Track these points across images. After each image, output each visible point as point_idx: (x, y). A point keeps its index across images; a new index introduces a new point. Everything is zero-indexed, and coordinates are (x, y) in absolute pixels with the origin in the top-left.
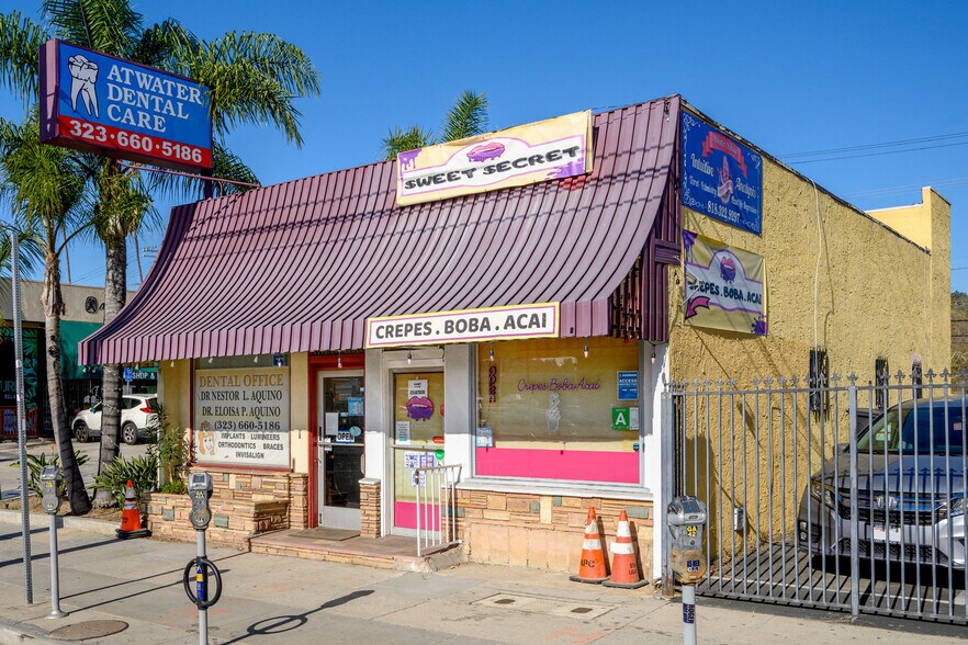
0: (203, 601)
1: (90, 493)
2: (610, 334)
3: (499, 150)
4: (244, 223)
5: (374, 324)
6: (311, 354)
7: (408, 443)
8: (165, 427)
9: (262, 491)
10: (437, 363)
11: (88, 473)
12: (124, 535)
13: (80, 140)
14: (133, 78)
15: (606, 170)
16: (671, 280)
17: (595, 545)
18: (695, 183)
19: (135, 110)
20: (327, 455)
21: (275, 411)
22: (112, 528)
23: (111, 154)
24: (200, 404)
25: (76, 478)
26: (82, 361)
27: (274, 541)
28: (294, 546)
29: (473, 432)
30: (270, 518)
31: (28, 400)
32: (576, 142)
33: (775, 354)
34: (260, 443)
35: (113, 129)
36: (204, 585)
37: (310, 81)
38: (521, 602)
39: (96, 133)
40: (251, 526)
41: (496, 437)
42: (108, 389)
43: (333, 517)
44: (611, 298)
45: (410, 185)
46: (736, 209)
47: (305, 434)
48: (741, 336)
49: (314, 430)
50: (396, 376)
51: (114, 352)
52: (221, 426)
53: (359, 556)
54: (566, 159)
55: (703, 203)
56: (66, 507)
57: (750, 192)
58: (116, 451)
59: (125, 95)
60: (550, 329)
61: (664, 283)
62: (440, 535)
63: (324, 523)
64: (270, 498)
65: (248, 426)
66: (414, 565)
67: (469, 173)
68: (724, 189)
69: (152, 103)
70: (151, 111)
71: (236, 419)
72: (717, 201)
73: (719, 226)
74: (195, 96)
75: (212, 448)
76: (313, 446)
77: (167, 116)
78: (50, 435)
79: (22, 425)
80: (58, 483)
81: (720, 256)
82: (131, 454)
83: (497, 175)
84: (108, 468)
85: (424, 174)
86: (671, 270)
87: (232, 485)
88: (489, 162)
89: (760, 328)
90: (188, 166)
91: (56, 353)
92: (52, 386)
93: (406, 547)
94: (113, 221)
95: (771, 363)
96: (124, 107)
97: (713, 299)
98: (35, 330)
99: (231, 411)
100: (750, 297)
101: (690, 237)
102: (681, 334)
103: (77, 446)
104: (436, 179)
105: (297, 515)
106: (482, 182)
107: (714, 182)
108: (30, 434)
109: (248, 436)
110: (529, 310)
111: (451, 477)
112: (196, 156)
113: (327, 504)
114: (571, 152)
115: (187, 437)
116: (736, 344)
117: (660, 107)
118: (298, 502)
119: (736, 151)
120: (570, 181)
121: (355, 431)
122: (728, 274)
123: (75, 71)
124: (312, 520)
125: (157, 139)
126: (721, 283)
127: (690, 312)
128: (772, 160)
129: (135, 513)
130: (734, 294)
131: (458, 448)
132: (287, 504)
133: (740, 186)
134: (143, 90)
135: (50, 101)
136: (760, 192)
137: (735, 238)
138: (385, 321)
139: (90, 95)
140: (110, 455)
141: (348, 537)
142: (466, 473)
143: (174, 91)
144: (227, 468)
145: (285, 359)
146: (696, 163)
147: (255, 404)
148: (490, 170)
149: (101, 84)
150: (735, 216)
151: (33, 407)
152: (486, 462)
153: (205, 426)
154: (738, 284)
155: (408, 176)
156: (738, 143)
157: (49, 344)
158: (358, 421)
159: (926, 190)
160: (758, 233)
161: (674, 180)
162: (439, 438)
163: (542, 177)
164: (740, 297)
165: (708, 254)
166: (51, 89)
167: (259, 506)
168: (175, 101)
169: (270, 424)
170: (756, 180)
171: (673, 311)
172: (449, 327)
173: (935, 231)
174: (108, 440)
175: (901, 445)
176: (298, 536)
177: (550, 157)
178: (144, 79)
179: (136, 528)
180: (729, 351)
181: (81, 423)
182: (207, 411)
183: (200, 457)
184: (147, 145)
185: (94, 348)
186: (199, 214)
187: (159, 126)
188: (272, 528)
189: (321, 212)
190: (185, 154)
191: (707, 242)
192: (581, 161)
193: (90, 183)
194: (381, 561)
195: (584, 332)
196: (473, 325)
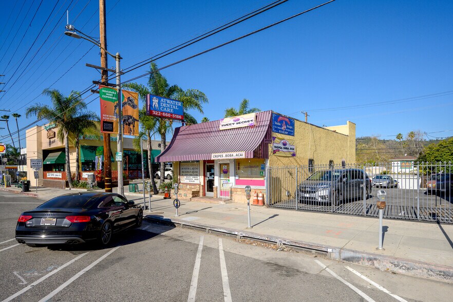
0: (177, 207)
1: (158, 190)
2: (254, 157)
3: (239, 120)
4: (190, 132)
5: (213, 155)
6: (204, 161)
7: (223, 178)
8: (174, 175)
9: (194, 189)
10: (229, 162)
11: (158, 185)
12: (165, 198)
13: (155, 115)
14: (166, 101)
15: (258, 125)
16: (269, 147)
17: (256, 198)
18: (275, 127)
19: (166, 108)
20: (207, 181)
21: (197, 172)
22: (162, 197)
23: (162, 117)
24: (181, 171)
25: (155, 187)
26: (156, 161)
27: (196, 199)
28: (199, 199)
29: (235, 176)
30: (195, 194)
31: (144, 169)
32: (253, 119)
33: (298, 160)
34: (194, 179)
35: (162, 112)
36: (177, 204)
37: (205, 100)
38: (239, 209)
39: (158, 113)
40: (191, 196)
41: (239, 177)
42: (162, 167)
43: (209, 194)
44: (254, 151)
45: (222, 126)
46: (287, 131)
47: (203, 177)
48: (288, 157)
49: (205, 176)
50: (220, 165)
51: (163, 160)
52: (186, 175)
53: (212, 201)
54: (251, 122)
55: (277, 131)
56: (153, 193)
57: (291, 127)
58: (164, 181)
59: (164, 105)
60: (243, 157)
61: (267, 147)
62: (228, 197)
63: (207, 195)
64: (196, 190)
65: (191, 175)
66: (222, 203)
67: (233, 124)
68: (284, 127)
69: (170, 106)
70: (170, 108)
71: (189, 174)
72: (282, 130)
73: (282, 135)
74: (180, 104)
75: (184, 179)
76: (204, 179)
77: (174, 109)
78: (149, 178)
79: (143, 175)
80: (151, 186)
81: (283, 141)
82: (167, 181)
83: (238, 124)
84: (162, 184)
85: (225, 124)
86: (269, 145)
87: (188, 187)
88: (237, 122)
89: (294, 155)
90: (179, 119)
91: (150, 159)
92: (149, 166)
93: (221, 199)
94: (163, 131)
95: (297, 162)
96: (164, 107)
97: (280, 150)
98: (146, 152)
99: (188, 172)
100: (291, 149)
101: (274, 138)
102: (272, 157)
103: (155, 180)
104: (227, 125)
105: (201, 194)
106: (236, 126)
107: (281, 126)
108: (145, 177)
109: (191, 177)
110: (240, 153)
111: (230, 185)
112: (180, 117)
113: (207, 191)
114: (252, 121)
115: (179, 177)
116: (287, 158)
117: (268, 112)
118: (201, 191)
119: (287, 120)
120: (252, 126)
121: (213, 176)
122: (285, 144)
123: (153, 100)
124: (204, 195)
125: (171, 114)
126: (283, 147)
127: (274, 152)
128: (297, 120)
129: (167, 194)
130: (286, 148)
131: (232, 179)
132: (199, 191)
133: (288, 127)
134: (168, 104)
135: (148, 107)
136: (294, 127)
137: (287, 137)
138: (215, 154)
139: (157, 105)
140: (162, 182)
141: (211, 198)
142: (234, 185)
143: (175, 103)
144: (187, 184)
145: (198, 161)
146: (276, 123)
147: (192, 170)
148: (237, 123)
149: (159, 103)
150: (287, 133)
151: (146, 171)
152: (237, 182)
153: (182, 175)
154: (287, 146)
155: (222, 124)
156: (287, 118)
157: (149, 157)
158: (213, 174)
159: (348, 121)
160: (293, 136)
161: (270, 127)
162: (229, 177)
163: (247, 125)
164: (288, 149)
165: (279, 141)
166: (148, 104)
167: (193, 192)
168: (175, 106)
169: (196, 174)
170: (293, 125)
171: (270, 153)
172: (226, 156)
173: (350, 131)
174: (162, 178)
175: (321, 179)
176: (201, 198)
177: (248, 122)
178: (168, 101)
179: (167, 197)
180: (285, 160)
181: (157, 174)
182: (183, 172)
183: (181, 182)
184: (169, 115)
185: (158, 158)
186: (181, 130)
187: (172, 111)
188: (196, 196)
189: (205, 130)
190: (178, 117)
191: (279, 138)
192: (254, 123)
193: (157, 122)
194: (216, 202)
195: (249, 157)
196: (230, 156)
